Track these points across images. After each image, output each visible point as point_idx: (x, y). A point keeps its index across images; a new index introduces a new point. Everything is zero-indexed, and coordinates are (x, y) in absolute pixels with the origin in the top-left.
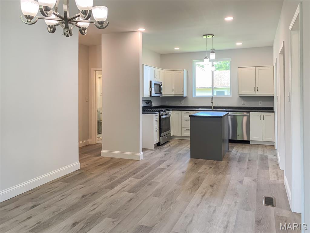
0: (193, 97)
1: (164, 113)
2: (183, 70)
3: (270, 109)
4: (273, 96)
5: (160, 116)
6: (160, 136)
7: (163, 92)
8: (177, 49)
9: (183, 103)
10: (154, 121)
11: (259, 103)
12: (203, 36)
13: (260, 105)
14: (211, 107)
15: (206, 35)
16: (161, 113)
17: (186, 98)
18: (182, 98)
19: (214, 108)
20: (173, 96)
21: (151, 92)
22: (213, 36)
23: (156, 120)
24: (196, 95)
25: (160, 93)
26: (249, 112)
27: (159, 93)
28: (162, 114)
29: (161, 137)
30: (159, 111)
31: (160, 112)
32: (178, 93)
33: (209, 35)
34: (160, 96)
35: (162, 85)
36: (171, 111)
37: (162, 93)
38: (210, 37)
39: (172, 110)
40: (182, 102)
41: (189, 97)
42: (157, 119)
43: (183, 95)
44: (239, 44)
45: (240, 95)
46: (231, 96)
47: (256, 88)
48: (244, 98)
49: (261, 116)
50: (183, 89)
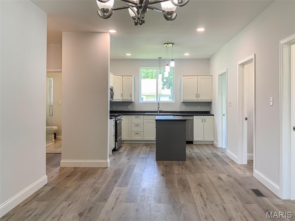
0: (140, 102)
1: (119, 118)
2: (132, 76)
3: (207, 113)
4: (211, 101)
5: (116, 122)
6: (116, 141)
7: (114, 97)
8: (128, 54)
9: (130, 108)
11: (198, 108)
12: (164, 44)
13: (198, 109)
14: (157, 112)
15: (168, 44)
17: (133, 103)
18: (130, 103)
19: (159, 113)
20: (121, 101)
22: (173, 45)
23: (114, 125)
26: (193, 116)
27: (111, 97)
30: (114, 116)
31: (116, 117)
32: (127, 98)
33: (170, 43)
34: (111, 101)
35: (113, 89)
38: (171, 45)
39: (122, 115)
40: (128, 107)
41: (136, 103)
43: (132, 100)
44: (187, 54)
45: (184, 101)
46: (174, 102)
47: (198, 94)
48: (185, 103)
49: (203, 119)
50: (131, 94)
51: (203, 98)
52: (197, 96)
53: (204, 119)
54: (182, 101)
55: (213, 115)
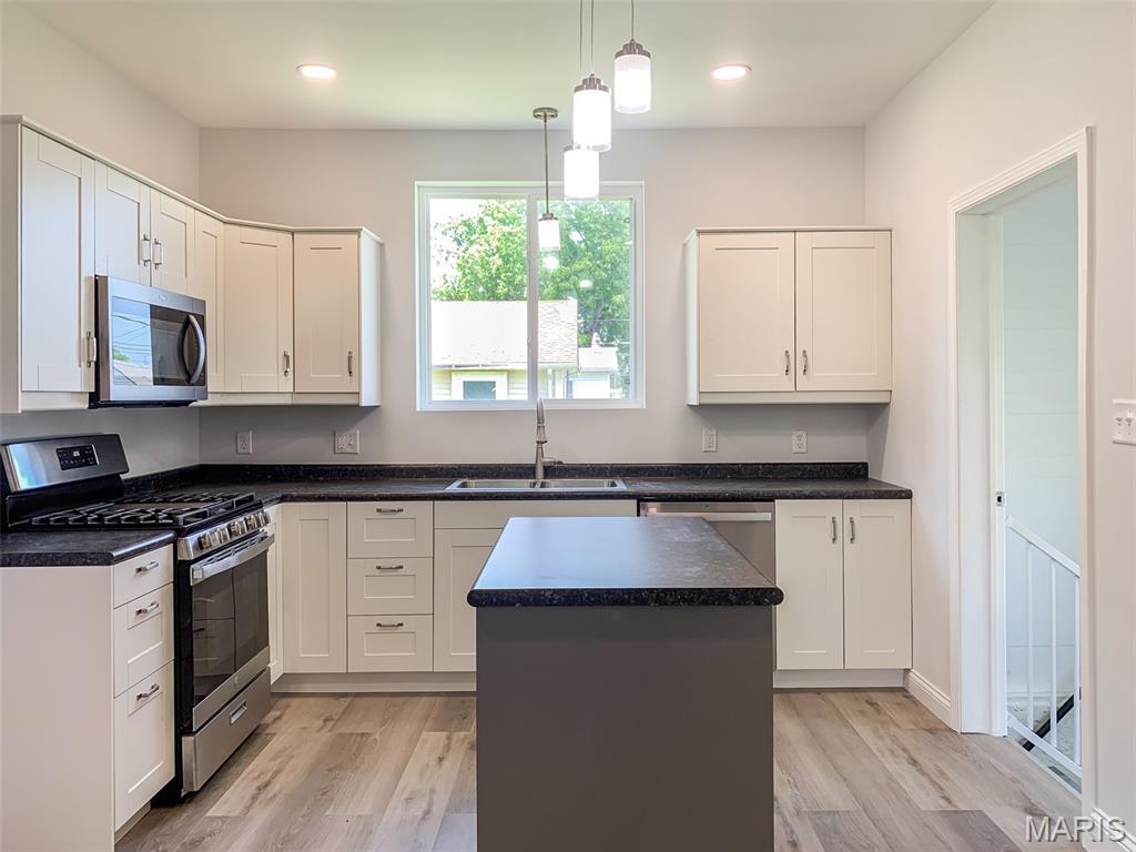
0: (418, 409)
1: (215, 534)
2: (358, 232)
5: (181, 569)
6: (183, 726)
7: (210, 374)
9: (355, 448)
10: (122, 619)
13: (796, 449)
14: (525, 471)
16: (192, 540)
17: (373, 415)
18: (350, 414)
20: (287, 400)
21: (100, 367)
23: (144, 604)
24: (435, 398)
25: (188, 382)
26: (771, 499)
27: (182, 377)
28: (200, 544)
29: (189, 732)
30: (172, 523)
31: (181, 533)
32: (322, 384)
34: (186, 403)
35: (201, 319)
36: (271, 510)
37: (203, 381)
39: (283, 499)
40: (343, 442)
42: (153, 597)
45: (708, 400)
46: (641, 404)
47: (800, 353)
48: (712, 412)
49: (838, 521)
50: (354, 355)
51: (834, 379)
52: (796, 363)
53: (847, 522)
54: (695, 402)
55: (908, 495)
